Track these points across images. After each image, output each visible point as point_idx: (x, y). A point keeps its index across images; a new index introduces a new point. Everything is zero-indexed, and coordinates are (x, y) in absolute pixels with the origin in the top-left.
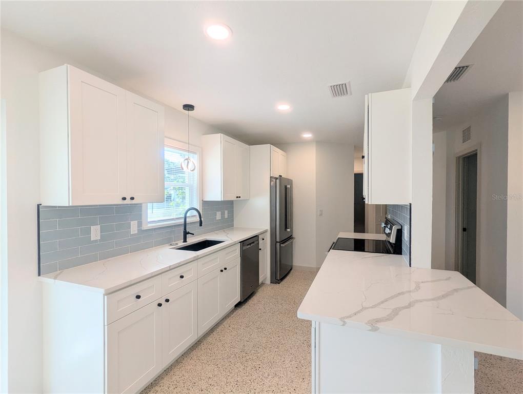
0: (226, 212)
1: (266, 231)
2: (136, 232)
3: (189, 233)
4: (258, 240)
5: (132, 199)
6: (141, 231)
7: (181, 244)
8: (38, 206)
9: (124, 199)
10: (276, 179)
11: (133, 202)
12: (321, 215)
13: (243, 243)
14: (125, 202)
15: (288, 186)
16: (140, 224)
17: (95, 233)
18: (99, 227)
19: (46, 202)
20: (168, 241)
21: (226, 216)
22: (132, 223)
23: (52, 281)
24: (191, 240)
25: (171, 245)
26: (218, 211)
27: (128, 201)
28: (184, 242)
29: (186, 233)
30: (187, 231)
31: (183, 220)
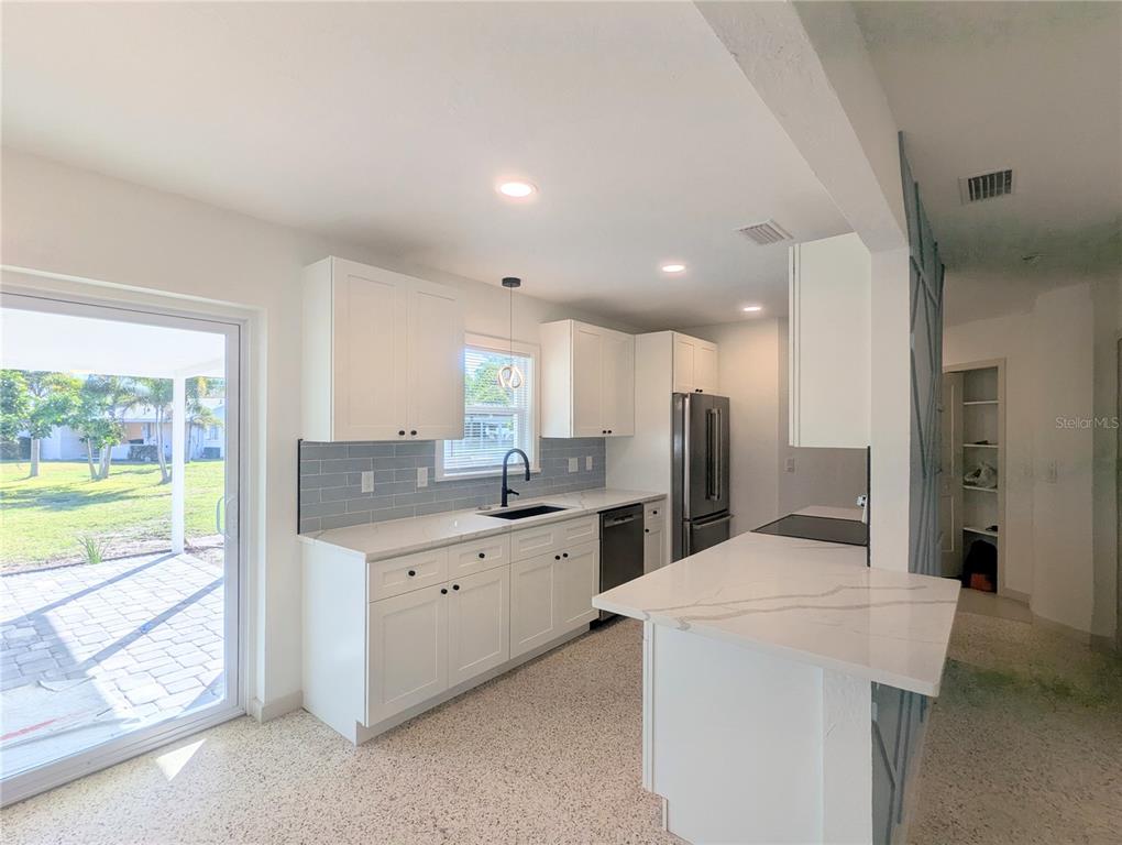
0: (589, 460)
1: (663, 498)
2: (426, 485)
3: (511, 492)
4: (642, 513)
5: (414, 433)
6: (433, 484)
7: (498, 508)
8: (299, 441)
9: (402, 433)
10: (684, 396)
11: (416, 438)
12: (791, 470)
13: (606, 515)
14: (404, 438)
15: (713, 412)
16: (431, 473)
17: (367, 482)
18: (372, 473)
19: (310, 437)
20: (477, 504)
21: (589, 466)
22: (420, 469)
23: (312, 540)
24: (514, 504)
25: (480, 509)
26: (573, 456)
27: (407, 437)
28: (503, 506)
29: (506, 492)
30: (509, 487)
31: (502, 471)
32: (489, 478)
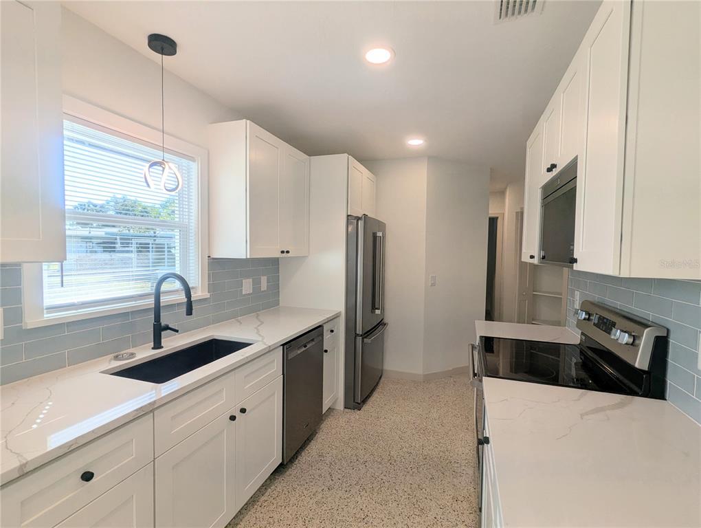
0: (264, 280)
1: (337, 316)
3: (167, 328)
4: (322, 335)
6: (19, 333)
7: (145, 353)
10: (358, 219)
12: (433, 285)
13: (288, 345)
15: (379, 234)
21: (264, 285)
24: (172, 343)
26: (248, 277)
29: (159, 330)
30: (163, 322)
31: (152, 300)
32: (133, 312)
